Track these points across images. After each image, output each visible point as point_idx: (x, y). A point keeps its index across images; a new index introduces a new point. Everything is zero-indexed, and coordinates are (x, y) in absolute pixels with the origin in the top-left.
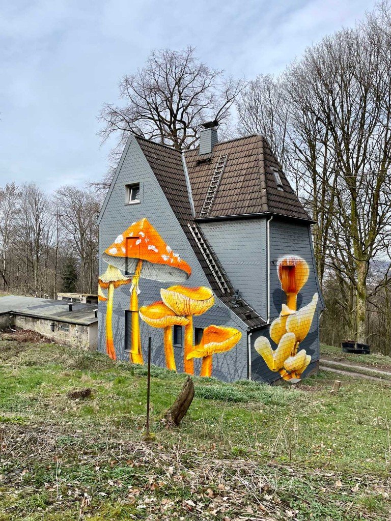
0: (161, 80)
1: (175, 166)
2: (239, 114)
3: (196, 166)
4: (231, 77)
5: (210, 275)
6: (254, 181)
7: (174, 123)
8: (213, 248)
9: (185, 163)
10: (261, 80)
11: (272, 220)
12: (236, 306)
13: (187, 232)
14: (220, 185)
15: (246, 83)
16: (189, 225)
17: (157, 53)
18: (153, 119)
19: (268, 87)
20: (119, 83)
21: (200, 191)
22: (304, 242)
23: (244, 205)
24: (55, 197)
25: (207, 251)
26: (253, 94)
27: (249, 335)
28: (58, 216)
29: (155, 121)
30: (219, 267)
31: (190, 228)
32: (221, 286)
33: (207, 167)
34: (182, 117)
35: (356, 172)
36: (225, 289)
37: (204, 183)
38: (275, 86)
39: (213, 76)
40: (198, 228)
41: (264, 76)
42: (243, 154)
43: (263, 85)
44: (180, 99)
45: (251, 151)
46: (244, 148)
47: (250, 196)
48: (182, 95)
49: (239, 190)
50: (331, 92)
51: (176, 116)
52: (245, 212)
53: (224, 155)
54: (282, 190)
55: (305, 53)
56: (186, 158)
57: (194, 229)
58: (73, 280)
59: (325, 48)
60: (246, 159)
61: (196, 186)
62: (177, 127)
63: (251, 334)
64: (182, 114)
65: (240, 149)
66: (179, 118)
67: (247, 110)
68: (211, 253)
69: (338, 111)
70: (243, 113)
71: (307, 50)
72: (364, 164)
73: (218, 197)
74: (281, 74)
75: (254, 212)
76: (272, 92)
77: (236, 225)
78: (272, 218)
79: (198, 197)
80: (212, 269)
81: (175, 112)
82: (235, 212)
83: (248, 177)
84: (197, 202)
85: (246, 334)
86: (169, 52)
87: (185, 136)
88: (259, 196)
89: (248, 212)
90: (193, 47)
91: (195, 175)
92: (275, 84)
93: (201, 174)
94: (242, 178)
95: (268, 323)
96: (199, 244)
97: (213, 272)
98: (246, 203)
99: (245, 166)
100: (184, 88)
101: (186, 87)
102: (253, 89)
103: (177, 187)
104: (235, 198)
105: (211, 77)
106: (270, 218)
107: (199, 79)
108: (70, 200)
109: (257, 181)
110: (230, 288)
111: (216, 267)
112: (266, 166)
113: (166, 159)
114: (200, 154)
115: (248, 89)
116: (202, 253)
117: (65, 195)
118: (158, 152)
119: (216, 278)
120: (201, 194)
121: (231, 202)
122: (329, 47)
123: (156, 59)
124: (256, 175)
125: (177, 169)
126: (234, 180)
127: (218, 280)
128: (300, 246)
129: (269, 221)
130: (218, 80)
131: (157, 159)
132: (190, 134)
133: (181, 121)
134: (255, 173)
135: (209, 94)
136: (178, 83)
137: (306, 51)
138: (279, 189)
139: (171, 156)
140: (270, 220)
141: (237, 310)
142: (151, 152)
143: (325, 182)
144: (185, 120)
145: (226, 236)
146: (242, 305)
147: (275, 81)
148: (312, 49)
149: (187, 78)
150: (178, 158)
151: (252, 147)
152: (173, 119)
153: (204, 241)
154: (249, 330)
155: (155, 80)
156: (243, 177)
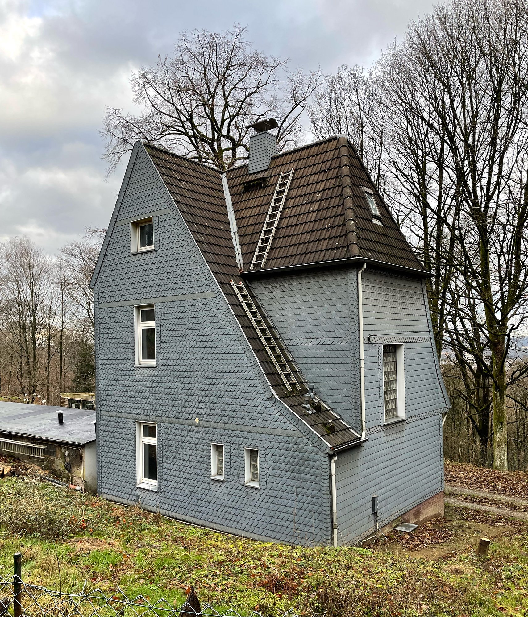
0: (197, 77)
1: (211, 192)
2: (312, 125)
3: (244, 192)
4: (299, 69)
5: (267, 363)
6: (335, 209)
7: (219, 141)
8: (274, 319)
9: (227, 188)
10: (345, 73)
11: (365, 269)
12: (310, 412)
13: (230, 294)
14: (281, 219)
15: (322, 78)
16: (232, 283)
17: (189, 37)
18: (186, 134)
19: (355, 84)
20: (131, 79)
21: (250, 230)
22: (416, 307)
23: (319, 248)
24: (60, 258)
25: (263, 324)
26: (333, 95)
27: (333, 461)
28: (64, 284)
29: (189, 137)
30: (282, 349)
31: (235, 288)
32: (285, 380)
33: (261, 193)
34: (229, 131)
35: (487, 205)
36: (293, 385)
37: (256, 217)
38: (365, 83)
39: (273, 68)
40: (247, 287)
41: (349, 69)
42: (318, 168)
43: (346, 80)
44: (226, 105)
45: (329, 163)
46: (317, 159)
47: (328, 233)
48: (229, 99)
49: (312, 225)
50: (447, 87)
51: (220, 130)
52: (321, 259)
53: (287, 172)
54: (380, 223)
55: (407, 30)
56: (228, 180)
57: (240, 289)
58: (89, 374)
59: (437, 22)
60: (321, 177)
61: (245, 222)
62: (223, 147)
63: (336, 458)
64: (229, 125)
65: (311, 161)
66: (224, 132)
67: (325, 120)
68: (270, 327)
69: (458, 115)
70: (320, 124)
71: (411, 25)
72: (499, 192)
73: (280, 238)
74: (374, 65)
75: (335, 258)
76: (361, 92)
77: (308, 280)
78: (365, 267)
79: (247, 239)
80: (270, 352)
81: (219, 125)
82: (306, 261)
83: (324, 204)
84: (246, 247)
85: (327, 459)
86: (207, 34)
87: (235, 159)
88: (344, 233)
89: (326, 258)
90: (243, 26)
91: (243, 205)
92: (365, 79)
93: (251, 203)
94: (316, 206)
95: (363, 439)
96: (248, 313)
97: (272, 357)
98: (323, 245)
99: (321, 186)
100: (232, 89)
101: (235, 87)
102: (332, 86)
103: (213, 224)
104: (306, 238)
105: (269, 69)
106: (363, 267)
107: (252, 73)
108: (82, 262)
109: (340, 208)
110: (301, 383)
111: (277, 349)
112: (353, 185)
113: (196, 181)
114: (250, 172)
115: (325, 88)
116: (253, 327)
117: (74, 255)
118: (182, 170)
119: (277, 367)
120: (252, 234)
121: (300, 244)
122: (443, 20)
123: (188, 45)
124: (338, 199)
125: (214, 197)
126: (303, 209)
127: (279, 371)
128: (411, 312)
129: (360, 272)
130: (280, 72)
131: (180, 180)
132: (241, 156)
133: (228, 137)
134: (336, 197)
135: (268, 98)
136: (222, 79)
137: (409, 27)
138: (375, 221)
139: (205, 177)
140: (363, 269)
141: (313, 418)
142: (170, 169)
143: (441, 221)
144: (234, 133)
145: (291, 299)
146: (318, 409)
147: (365, 75)
148: (417, 22)
149: (235, 75)
150: (216, 181)
151: (331, 157)
152: (216, 135)
153: (258, 307)
154: (331, 452)
155: (189, 77)
156: (318, 204)
